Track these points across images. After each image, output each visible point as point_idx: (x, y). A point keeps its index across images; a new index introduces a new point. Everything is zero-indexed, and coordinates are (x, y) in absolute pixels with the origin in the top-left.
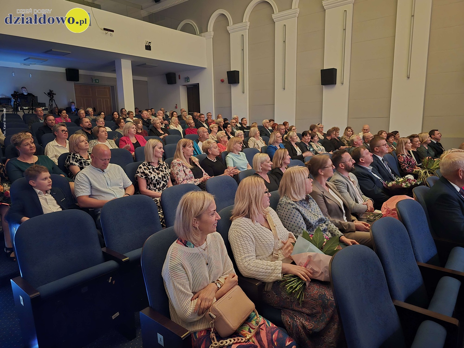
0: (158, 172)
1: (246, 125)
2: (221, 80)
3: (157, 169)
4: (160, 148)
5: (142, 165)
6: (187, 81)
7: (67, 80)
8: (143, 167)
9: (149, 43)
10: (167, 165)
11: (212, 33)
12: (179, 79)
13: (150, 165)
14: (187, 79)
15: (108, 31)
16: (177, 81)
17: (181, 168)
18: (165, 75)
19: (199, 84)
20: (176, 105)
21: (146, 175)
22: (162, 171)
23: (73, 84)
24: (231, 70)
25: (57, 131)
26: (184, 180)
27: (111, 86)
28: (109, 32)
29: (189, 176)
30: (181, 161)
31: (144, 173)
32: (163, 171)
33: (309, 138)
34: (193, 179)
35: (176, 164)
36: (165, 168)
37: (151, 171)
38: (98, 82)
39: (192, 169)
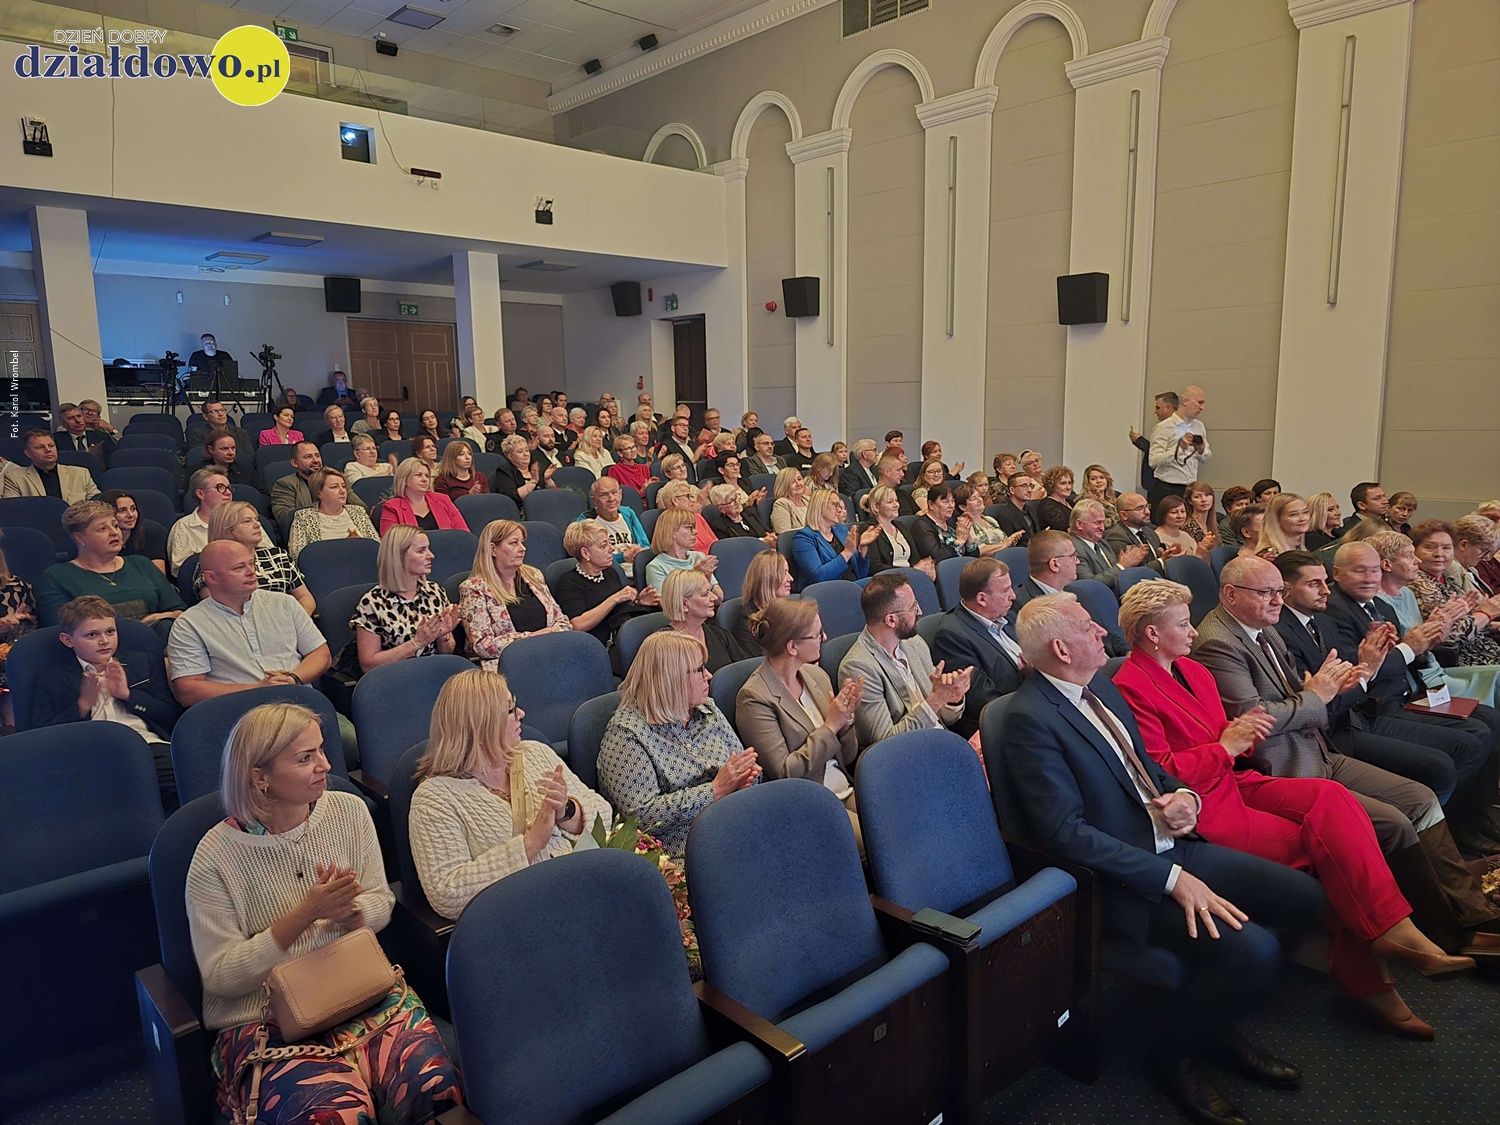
0: (413, 614)
2: (767, 305)
3: (412, 606)
4: (423, 550)
5: (370, 593)
6: (673, 306)
7: (328, 311)
8: (372, 601)
9: (548, 202)
11: (745, 164)
12: (651, 299)
13: (392, 595)
14: (672, 301)
15: (425, 176)
16: (642, 307)
17: (480, 602)
18: (610, 289)
19: (704, 315)
20: (641, 377)
21: (379, 622)
22: (424, 611)
23: (345, 317)
24: (797, 276)
25: (204, 487)
26: (485, 636)
29: (500, 625)
30: (483, 582)
31: (374, 616)
32: (429, 611)
33: (952, 505)
35: (469, 591)
36: (436, 603)
37: (394, 611)
38: (416, 313)
39: (511, 607)
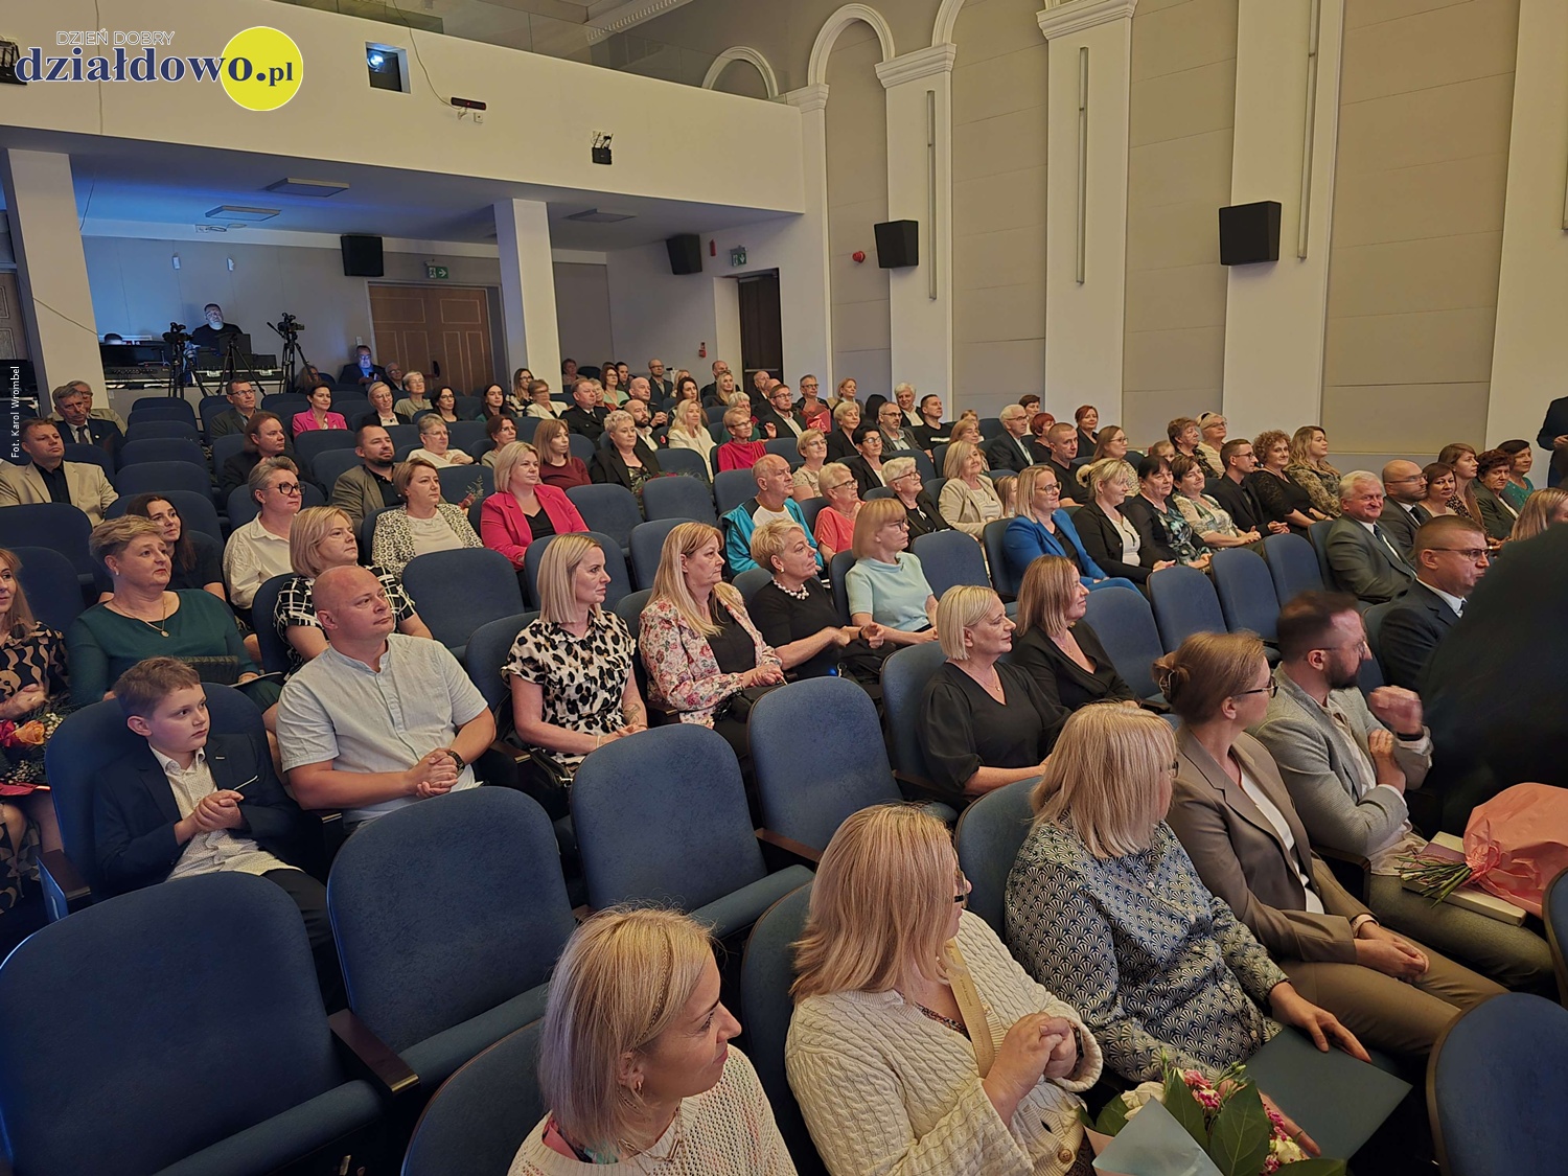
0: (585, 654)
1: (940, 421)
2: (854, 255)
3: (584, 645)
4: (596, 569)
5: (528, 629)
6: (739, 260)
7: (346, 274)
8: (531, 640)
9: (606, 138)
10: (621, 628)
11: (824, 91)
12: (713, 254)
13: (556, 631)
14: (739, 255)
15: (467, 107)
16: (703, 262)
17: (673, 635)
18: (665, 243)
19: (777, 269)
20: (703, 344)
21: (542, 670)
22: (600, 651)
23: (366, 285)
24: (890, 221)
25: (265, 487)
26: (682, 681)
27: (488, 288)
28: (469, 110)
29: (700, 664)
30: (673, 607)
31: (531, 660)
32: (607, 651)
33: (1169, 480)
34: (718, 677)
35: (657, 621)
36: (616, 640)
37: (561, 652)
38: (446, 276)
39: (711, 640)
